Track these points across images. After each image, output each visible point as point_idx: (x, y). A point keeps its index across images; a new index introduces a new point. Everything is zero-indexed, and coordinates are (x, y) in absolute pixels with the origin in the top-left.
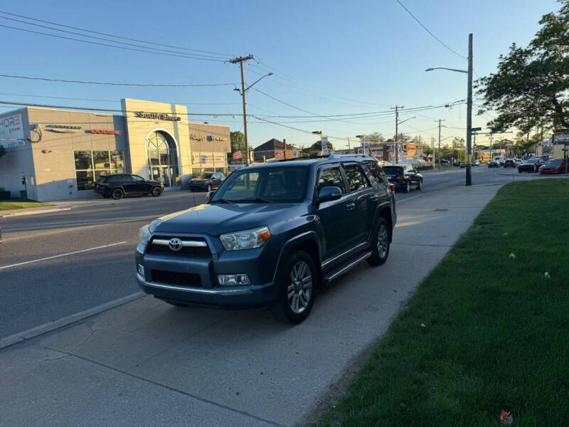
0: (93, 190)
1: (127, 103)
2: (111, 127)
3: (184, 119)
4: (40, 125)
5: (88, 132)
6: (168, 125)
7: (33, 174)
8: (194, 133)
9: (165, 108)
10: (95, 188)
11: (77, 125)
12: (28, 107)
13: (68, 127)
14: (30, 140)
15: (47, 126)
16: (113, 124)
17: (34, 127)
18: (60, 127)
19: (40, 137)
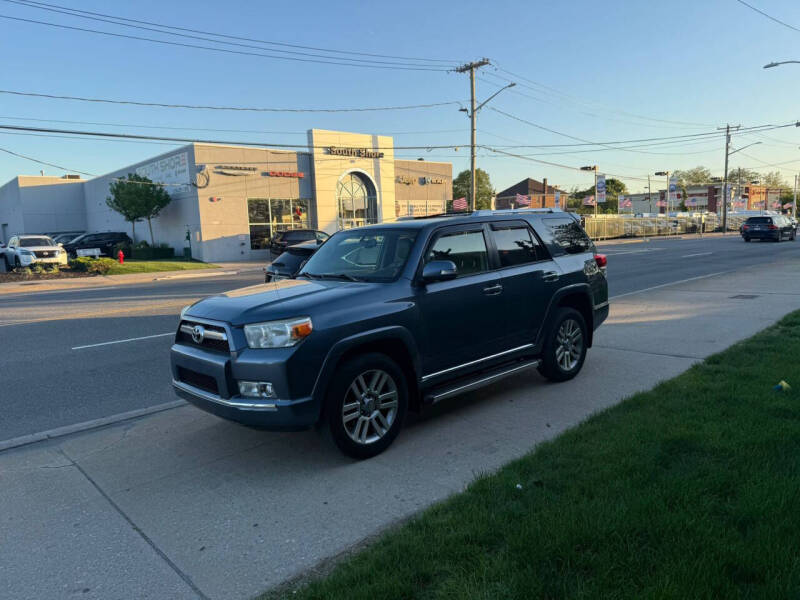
0: (268, 251)
1: (314, 136)
2: (294, 168)
3: (389, 154)
4: (207, 166)
5: (266, 174)
6: (366, 163)
7: (198, 228)
8: (402, 173)
9: (363, 141)
10: (271, 247)
11: (252, 166)
12: (195, 144)
13: (241, 169)
14: (195, 185)
15: (216, 168)
16: (296, 165)
17: (201, 168)
18: (232, 168)
19: (208, 180)
